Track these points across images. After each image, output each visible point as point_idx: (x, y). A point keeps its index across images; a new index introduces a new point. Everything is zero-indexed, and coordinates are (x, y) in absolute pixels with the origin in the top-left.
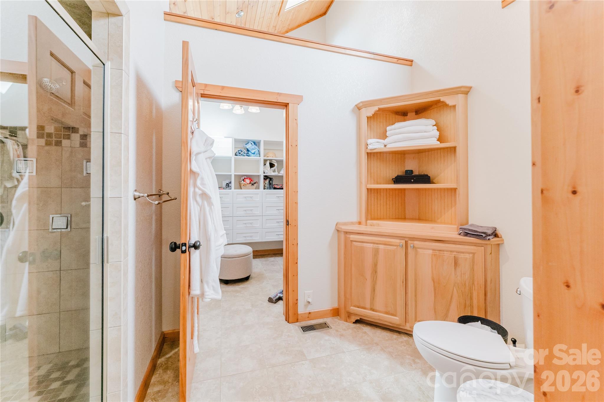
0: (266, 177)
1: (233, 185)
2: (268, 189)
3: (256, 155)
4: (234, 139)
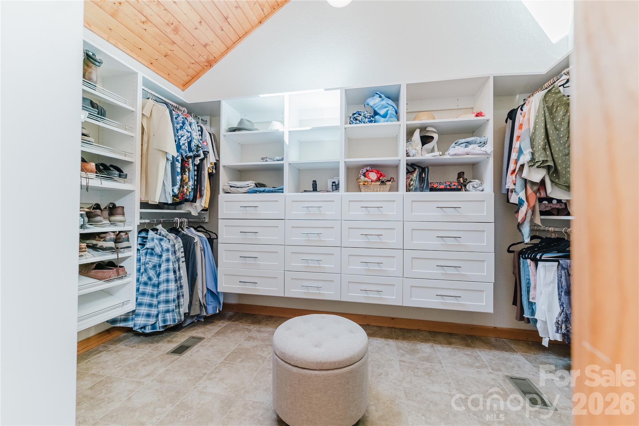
0: (412, 167)
1: (342, 184)
2: (416, 190)
3: (390, 118)
4: (345, 90)
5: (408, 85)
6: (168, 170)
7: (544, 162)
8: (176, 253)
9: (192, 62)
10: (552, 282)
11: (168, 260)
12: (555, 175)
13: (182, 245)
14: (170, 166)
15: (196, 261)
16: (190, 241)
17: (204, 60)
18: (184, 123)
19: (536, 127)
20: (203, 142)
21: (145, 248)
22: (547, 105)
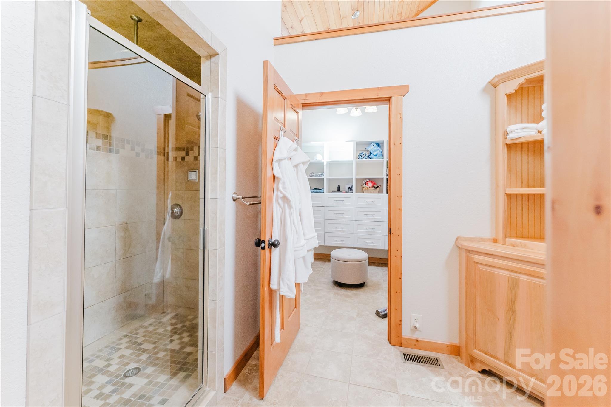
1: (354, 189)
3: (379, 156)
4: (356, 142)
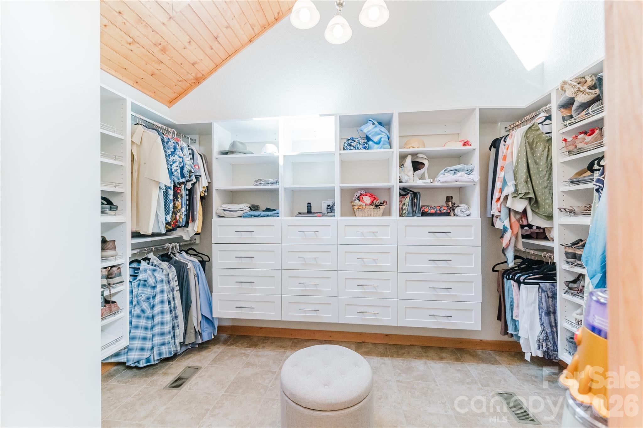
0: (404, 192)
1: (337, 208)
2: (408, 214)
3: (383, 145)
4: (339, 116)
5: (400, 114)
6: (161, 199)
7: (526, 194)
8: (171, 283)
9: (180, 80)
10: (534, 302)
11: (162, 291)
12: (535, 205)
13: (176, 274)
14: (163, 195)
15: (190, 288)
16: (183, 268)
17: (192, 77)
18: (175, 149)
19: (518, 161)
20: (195, 166)
21: (137, 279)
22: (528, 140)
